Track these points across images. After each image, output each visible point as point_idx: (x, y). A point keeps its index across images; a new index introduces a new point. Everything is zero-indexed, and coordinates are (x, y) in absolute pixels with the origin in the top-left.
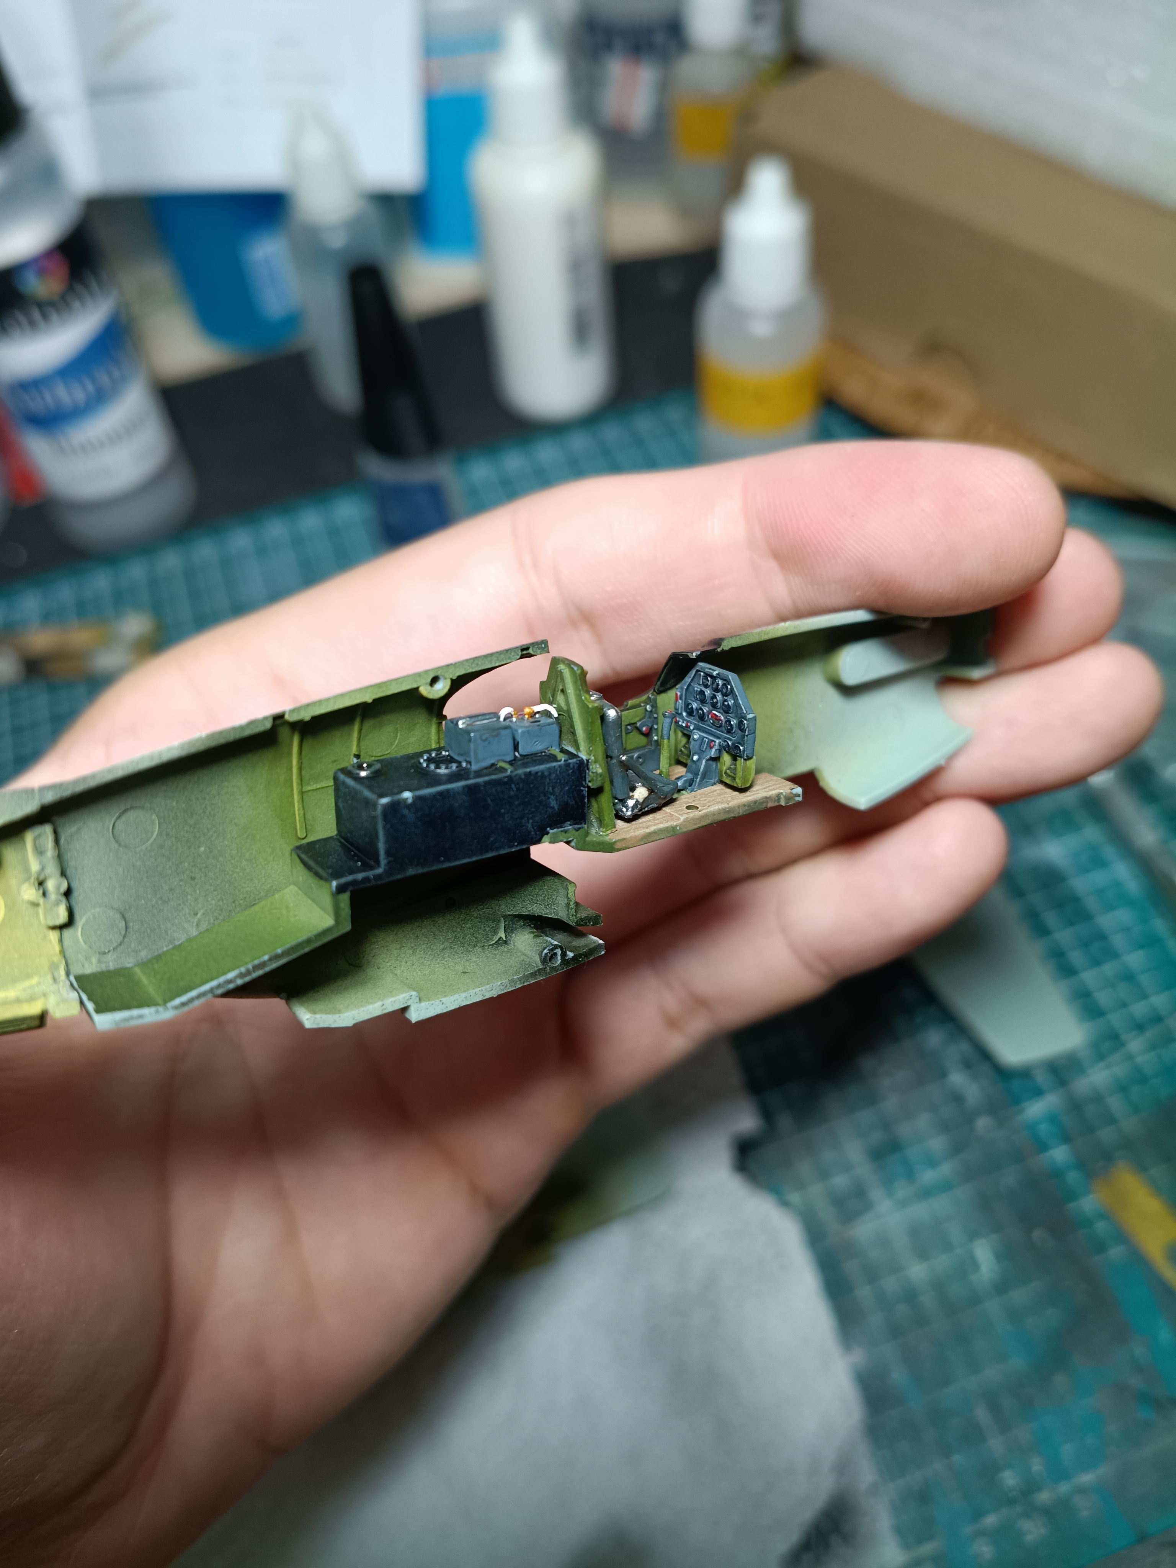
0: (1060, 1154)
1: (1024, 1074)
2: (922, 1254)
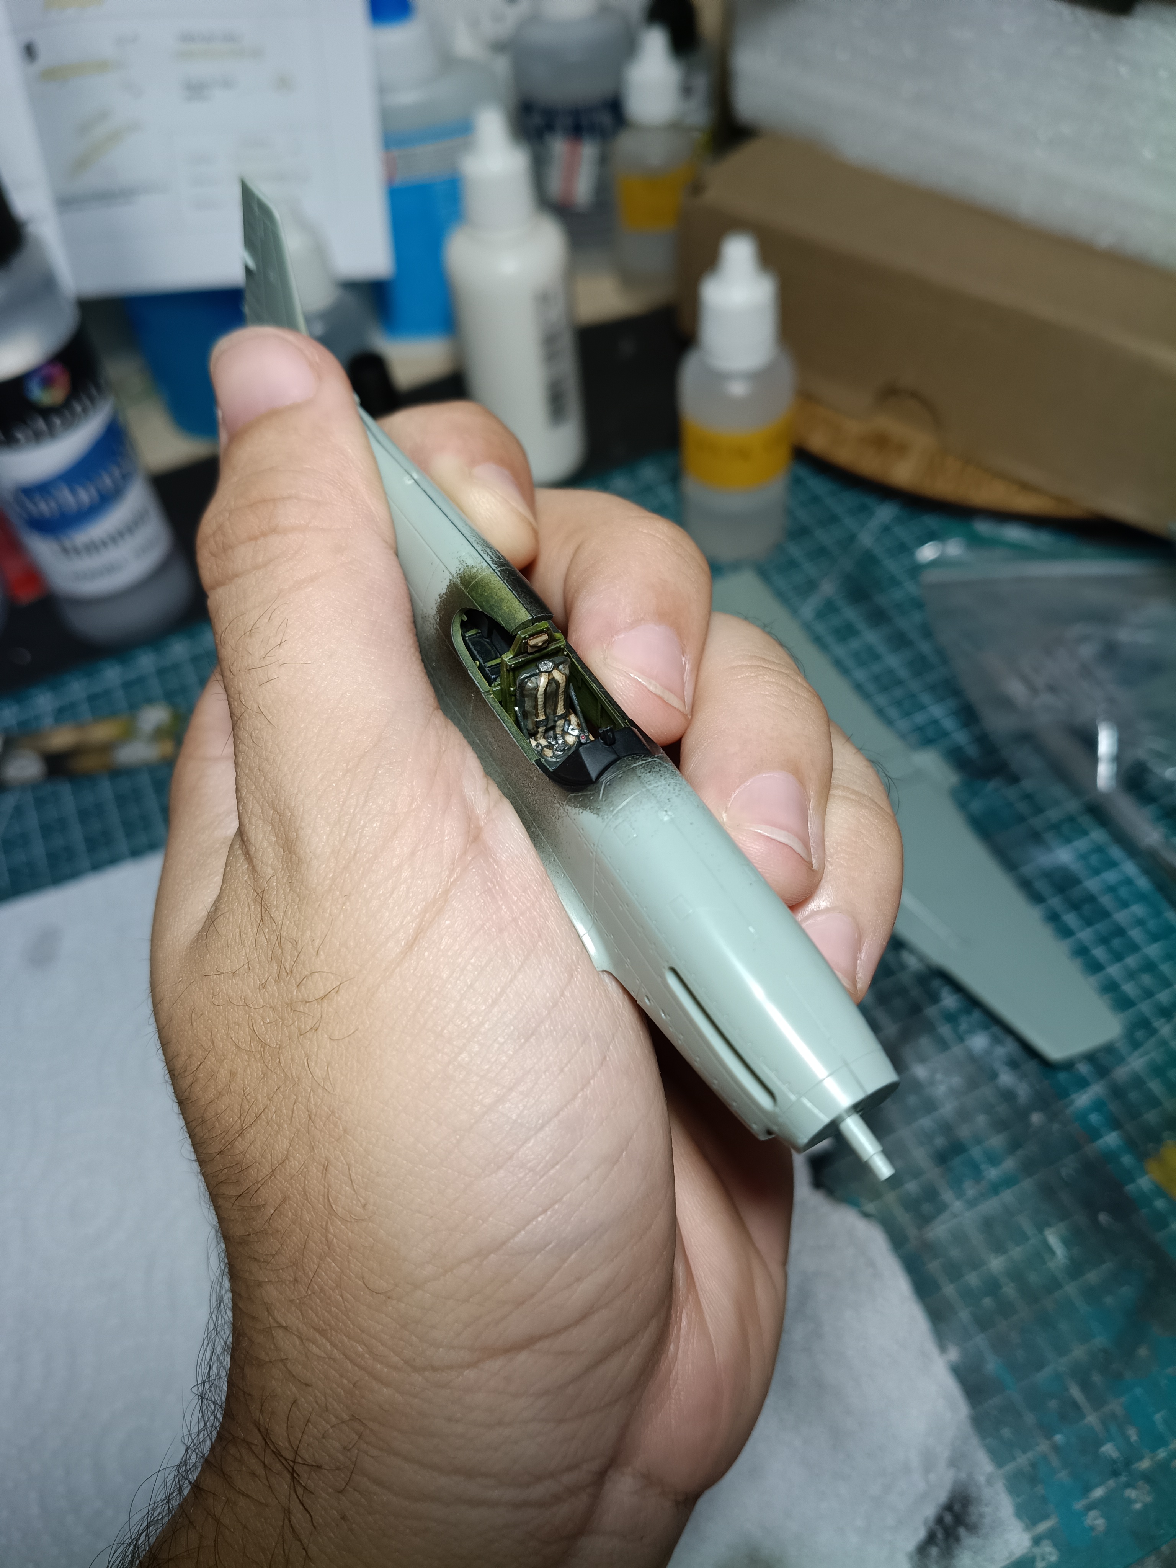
0: (1111, 1139)
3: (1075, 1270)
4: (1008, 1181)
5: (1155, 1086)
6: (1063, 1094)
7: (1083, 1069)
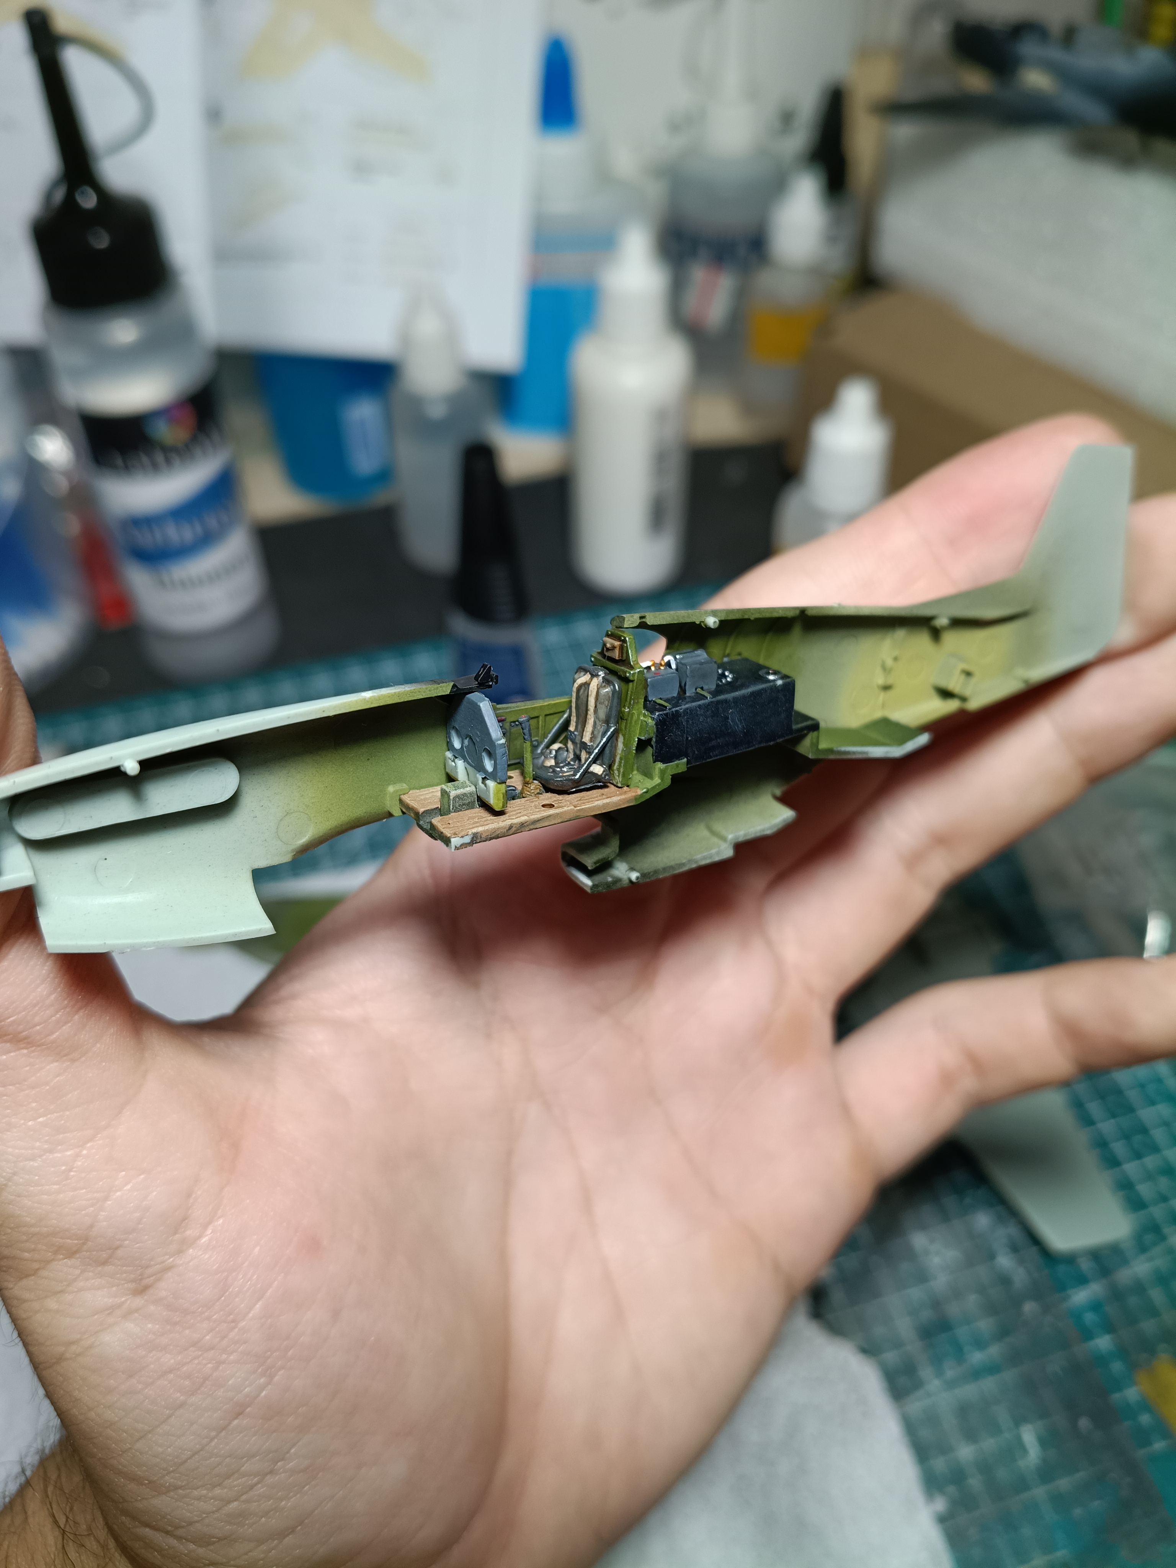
0: (1103, 1343)
1: (1070, 1259)
2: (971, 1436)
3: (1046, 1473)
4: (992, 1369)
5: (1157, 1295)
6: (1062, 1287)
7: (1085, 1265)
